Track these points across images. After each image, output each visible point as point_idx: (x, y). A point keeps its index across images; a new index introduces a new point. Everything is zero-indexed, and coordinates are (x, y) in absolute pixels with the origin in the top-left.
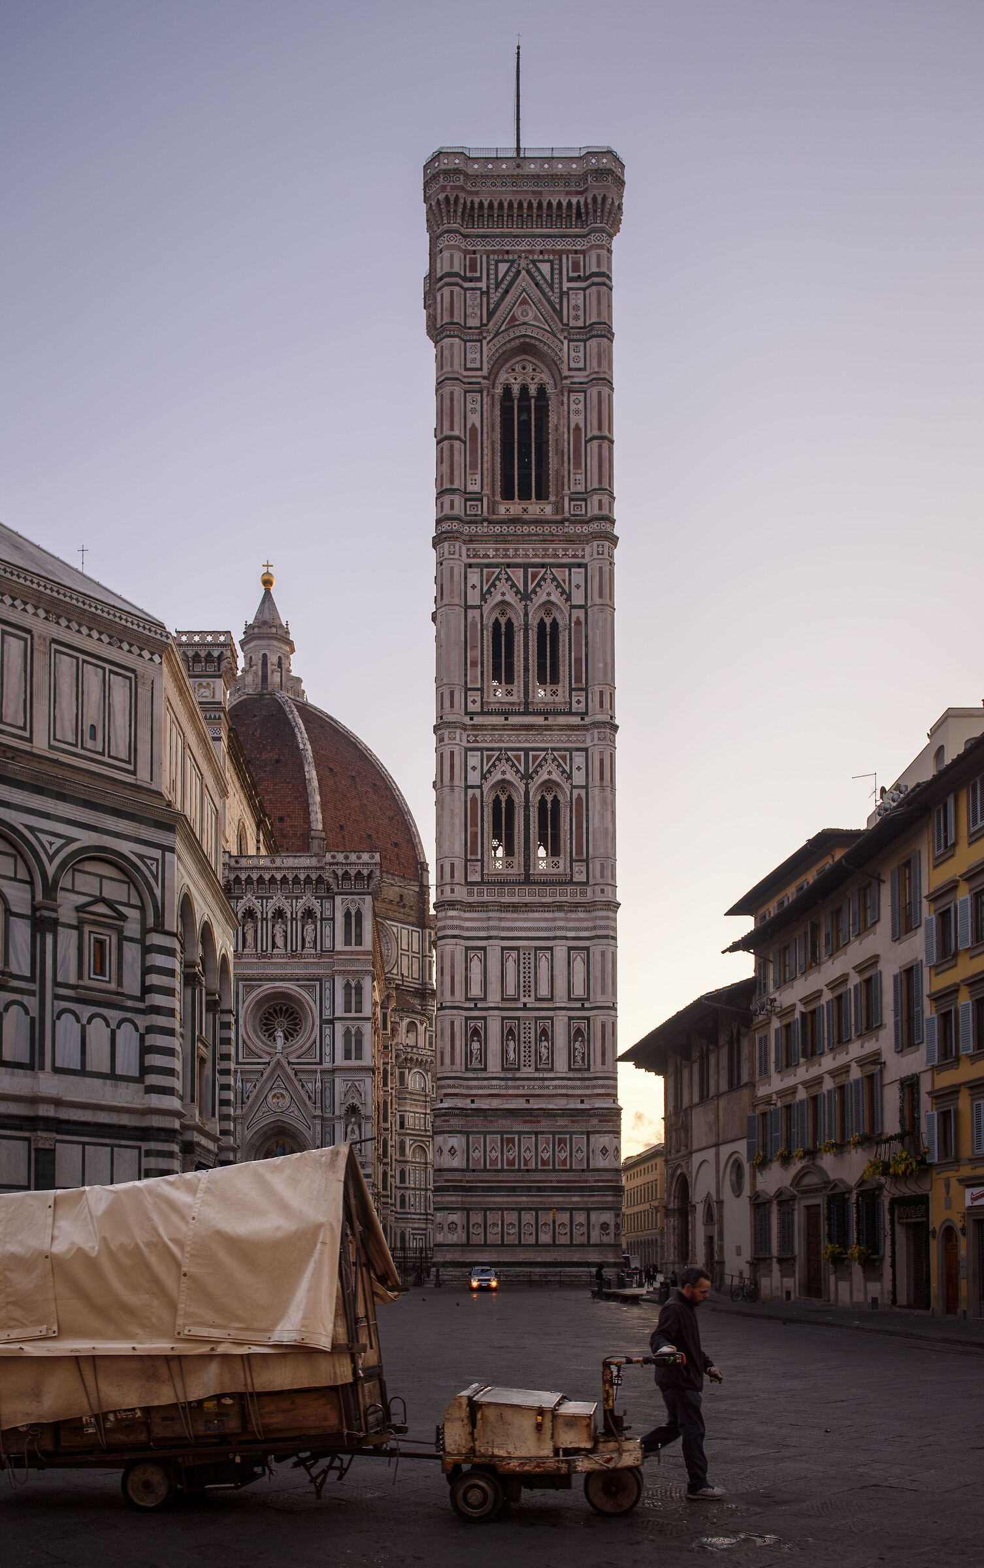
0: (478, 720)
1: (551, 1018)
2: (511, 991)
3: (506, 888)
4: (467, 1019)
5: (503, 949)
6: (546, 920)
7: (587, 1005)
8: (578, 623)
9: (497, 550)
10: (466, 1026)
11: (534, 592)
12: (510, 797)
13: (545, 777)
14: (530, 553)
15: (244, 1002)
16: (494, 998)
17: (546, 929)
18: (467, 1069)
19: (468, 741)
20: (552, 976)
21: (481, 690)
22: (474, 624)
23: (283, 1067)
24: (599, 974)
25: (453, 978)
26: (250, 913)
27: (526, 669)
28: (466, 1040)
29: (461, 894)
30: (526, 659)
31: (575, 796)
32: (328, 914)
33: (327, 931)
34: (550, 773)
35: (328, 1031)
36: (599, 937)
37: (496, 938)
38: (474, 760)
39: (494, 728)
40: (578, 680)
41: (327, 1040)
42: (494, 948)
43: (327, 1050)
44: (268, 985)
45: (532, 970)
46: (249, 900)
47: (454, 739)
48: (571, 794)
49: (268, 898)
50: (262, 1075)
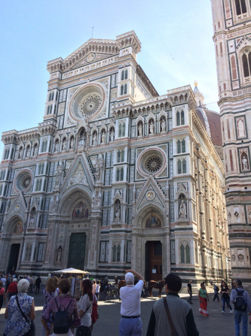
0: (231, 29)
4: (238, 148)
15: (137, 157)
18: (241, 172)
19: (228, 38)
21: (232, 18)
23: (152, 181)
25: (229, 132)
26: (140, 123)
28: (239, 159)
29: (230, 94)
32: (170, 116)
35: (172, 163)
38: (231, 43)
39: (239, 29)
41: (171, 167)
42: (249, 114)
43: (172, 171)
46: (140, 118)
47: (222, 38)
49: (147, 116)
50: (144, 185)
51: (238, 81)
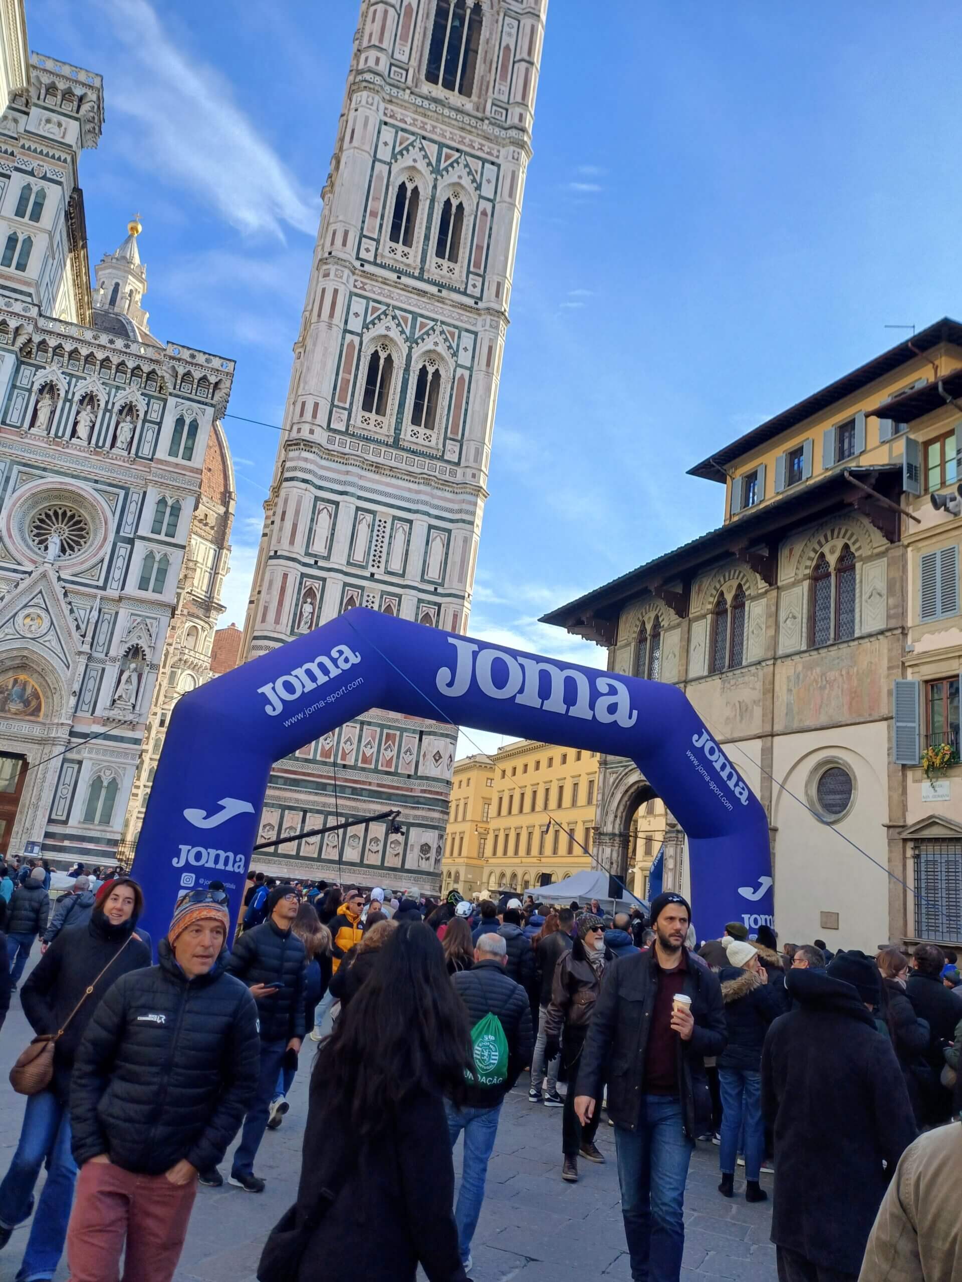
0: (368, 268)
1: (400, 597)
2: (359, 556)
3: (372, 446)
4: (303, 575)
5: (358, 509)
6: (410, 490)
7: (440, 590)
8: (484, 213)
9: (414, 120)
10: (301, 583)
11: (446, 169)
12: (389, 356)
13: (431, 346)
14: (448, 133)
15: (14, 491)
16: (339, 559)
17: (408, 500)
19: (355, 286)
20: (407, 551)
21: (378, 241)
22: (380, 178)
23: (49, 582)
24: (458, 559)
25: (295, 527)
26: (49, 388)
27: (427, 238)
28: (298, 600)
29: (320, 436)
30: (428, 228)
31: (457, 376)
32: (154, 416)
33: (149, 436)
34: (436, 344)
35: (122, 552)
36: (464, 521)
37: (352, 495)
38: (358, 306)
39: (385, 282)
40: (477, 265)
41: (120, 563)
42: (348, 505)
43: (117, 574)
44: (52, 480)
45: (386, 540)
46: (52, 372)
47: (341, 277)
48: (455, 371)
49: (79, 378)
50: (16, 586)
51: (346, 413)
